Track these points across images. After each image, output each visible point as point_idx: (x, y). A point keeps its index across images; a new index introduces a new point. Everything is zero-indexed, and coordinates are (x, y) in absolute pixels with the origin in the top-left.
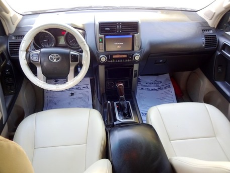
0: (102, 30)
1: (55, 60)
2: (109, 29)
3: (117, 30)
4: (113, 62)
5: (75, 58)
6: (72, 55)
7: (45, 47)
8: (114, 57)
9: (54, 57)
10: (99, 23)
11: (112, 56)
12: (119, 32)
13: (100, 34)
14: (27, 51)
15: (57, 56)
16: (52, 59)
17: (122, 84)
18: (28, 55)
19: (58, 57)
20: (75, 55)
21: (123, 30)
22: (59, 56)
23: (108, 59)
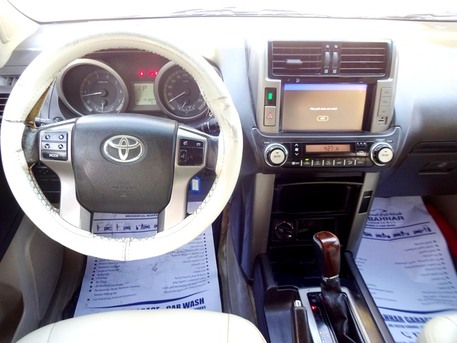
0: (276, 65)
1: (123, 158)
2: (298, 61)
3: (322, 65)
4: (304, 167)
5: (193, 153)
6: (183, 140)
7: (94, 113)
8: (310, 149)
9: (119, 147)
10: (270, 44)
11: (302, 146)
12: (330, 72)
13: (270, 76)
14: (30, 122)
15: (132, 142)
16: (114, 152)
17: (334, 239)
18: (31, 137)
19: (134, 146)
20: (192, 142)
21: (343, 65)
22: (138, 143)
23: (292, 156)
